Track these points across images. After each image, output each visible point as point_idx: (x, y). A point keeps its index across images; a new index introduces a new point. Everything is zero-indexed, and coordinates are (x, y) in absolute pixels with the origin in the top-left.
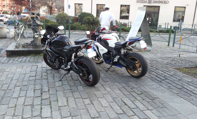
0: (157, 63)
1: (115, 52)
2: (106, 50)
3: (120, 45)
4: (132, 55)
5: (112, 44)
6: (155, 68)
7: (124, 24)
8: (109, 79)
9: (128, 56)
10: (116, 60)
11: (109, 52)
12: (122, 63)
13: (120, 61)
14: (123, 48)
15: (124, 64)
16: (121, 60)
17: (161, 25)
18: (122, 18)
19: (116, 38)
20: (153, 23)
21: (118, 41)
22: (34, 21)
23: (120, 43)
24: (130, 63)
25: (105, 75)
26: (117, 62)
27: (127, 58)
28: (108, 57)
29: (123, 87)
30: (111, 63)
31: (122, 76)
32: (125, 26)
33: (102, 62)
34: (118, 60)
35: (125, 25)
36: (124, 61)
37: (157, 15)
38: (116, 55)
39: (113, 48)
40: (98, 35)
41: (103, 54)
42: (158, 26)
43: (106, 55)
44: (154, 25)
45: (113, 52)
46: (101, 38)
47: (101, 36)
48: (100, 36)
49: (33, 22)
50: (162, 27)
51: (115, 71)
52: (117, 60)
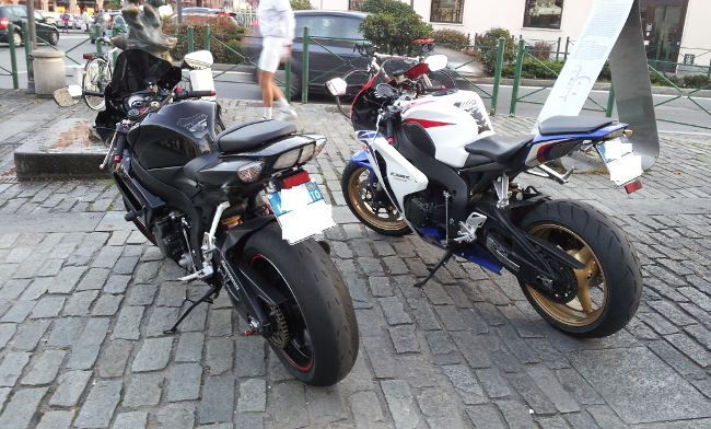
0: (686, 242)
1: (463, 193)
2: (418, 180)
3: (493, 158)
4: (553, 215)
5: (451, 148)
6: (673, 277)
7: (537, 47)
8: (420, 334)
9: (531, 217)
10: (468, 232)
11: (434, 190)
12: (501, 253)
13: (490, 241)
14: (507, 174)
15: (510, 257)
16: (495, 237)
17: (693, 57)
18: (531, 21)
19: (476, 115)
20: (659, 47)
21: (485, 134)
22: (136, 31)
23: (496, 146)
24: (540, 257)
25: (407, 308)
26: (476, 242)
27: (527, 230)
28: (430, 215)
29: (493, 402)
30: (445, 242)
31: (496, 321)
32: (543, 54)
33: (407, 231)
34: (478, 232)
35: (542, 51)
36: (508, 242)
37: (677, 12)
38: (469, 208)
39: (455, 169)
40: (390, 101)
41: (407, 198)
42: (680, 59)
43: (421, 205)
44: (662, 55)
45: (455, 192)
46: (398, 115)
47: (401, 103)
48: (395, 104)
49: (132, 35)
50: (696, 62)
51: (461, 285)
52: (473, 231)
